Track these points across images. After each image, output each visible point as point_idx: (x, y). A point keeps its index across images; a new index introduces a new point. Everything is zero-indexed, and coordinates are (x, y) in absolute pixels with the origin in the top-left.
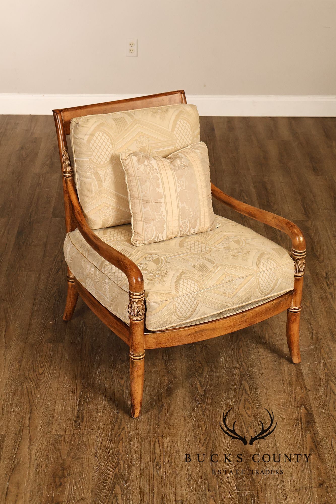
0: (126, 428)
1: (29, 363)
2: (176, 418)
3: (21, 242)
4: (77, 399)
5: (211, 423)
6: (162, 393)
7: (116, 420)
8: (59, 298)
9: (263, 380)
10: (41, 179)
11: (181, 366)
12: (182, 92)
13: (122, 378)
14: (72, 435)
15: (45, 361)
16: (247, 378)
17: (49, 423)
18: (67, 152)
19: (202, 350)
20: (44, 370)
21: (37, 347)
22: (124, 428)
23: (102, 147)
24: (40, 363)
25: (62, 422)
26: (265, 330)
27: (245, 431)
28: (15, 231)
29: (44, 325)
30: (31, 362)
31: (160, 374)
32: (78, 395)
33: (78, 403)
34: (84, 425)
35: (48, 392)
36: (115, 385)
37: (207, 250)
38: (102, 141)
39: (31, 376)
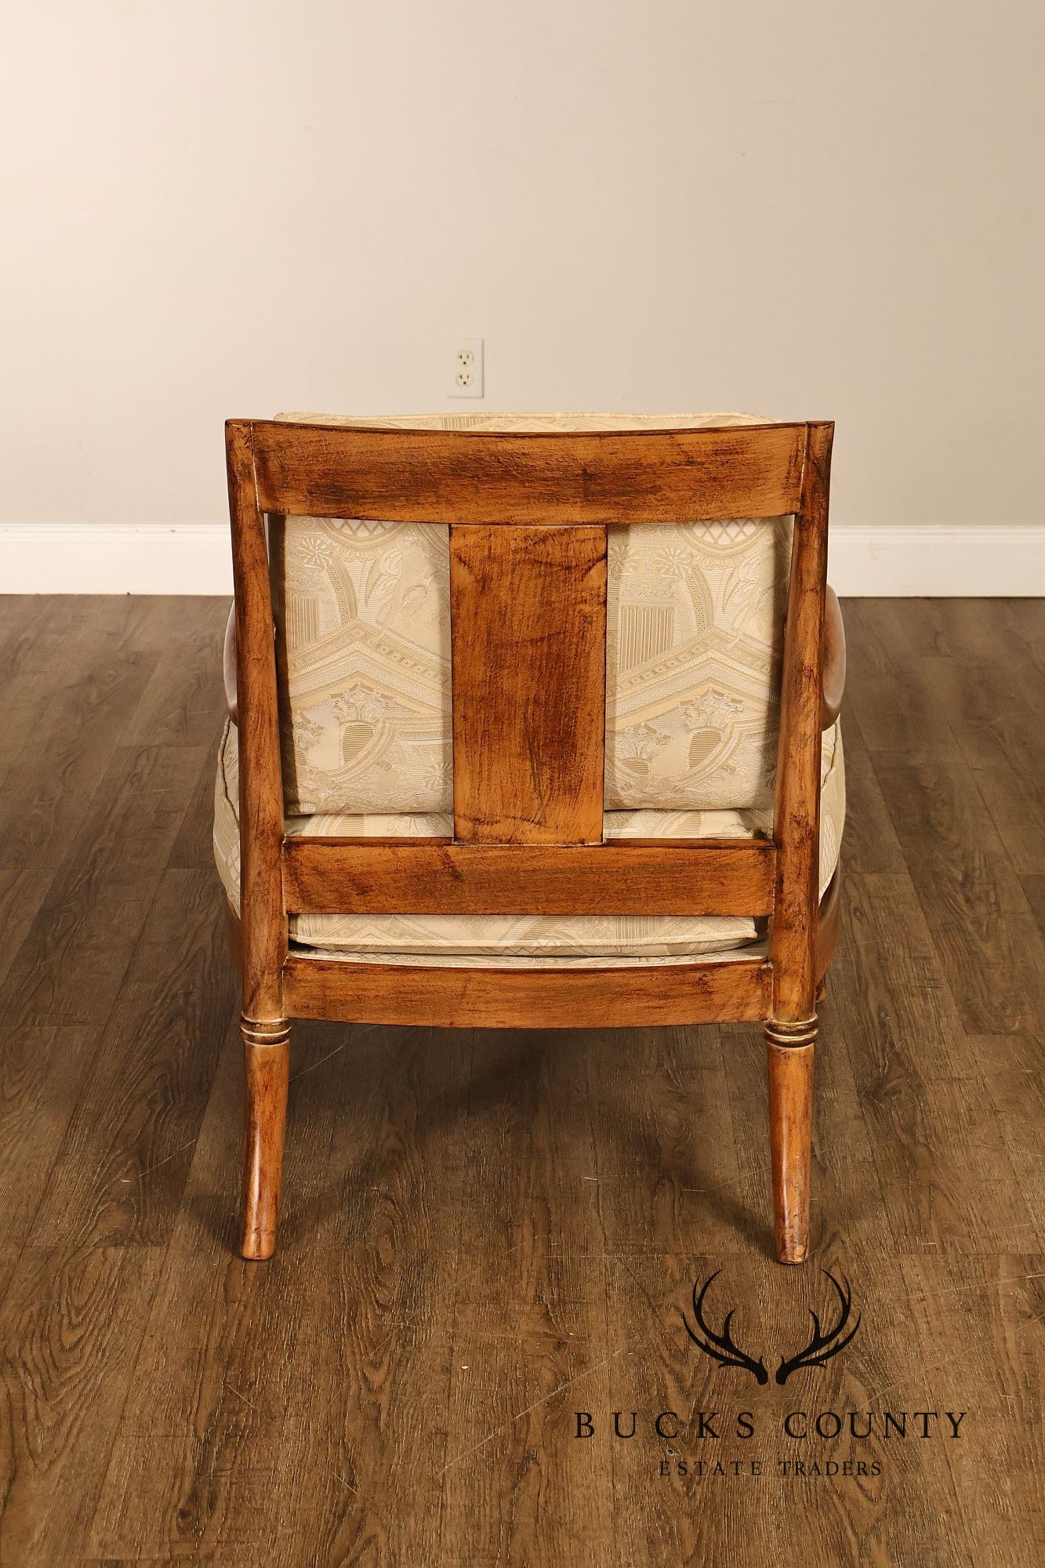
0: (382, 1539)
1: (27, 1313)
2: (582, 1502)
3: (49, 939)
4: (196, 1436)
5: (720, 1521)
6: (528, 1415)
7: (344, 1512)
8: (166, 1105)
9: (923, 1371)
10: (143, 761)
11: (604, 1325)
13: (375, 1365)
14: (167, 1562)
15: (89, 1305)
16: (860, 1365)
17: (78, 1518)
19: (688, 1270)
20: (82, 1337)
21: (64, 1261)
22: (375, 1536)
24: (69, 1312)
25: (130, 1513)
26: (924, 1207)
27: (855, 1552)
28: (35, 908)
29: (99, 1189)
30: (35, 1309)
31: (523, 1350)
32: (202, 1422)
33: (200, 1450)
34: (215, 1526)
35: (88, 1408)
36: (349, 1387)
39: (32, 1354)
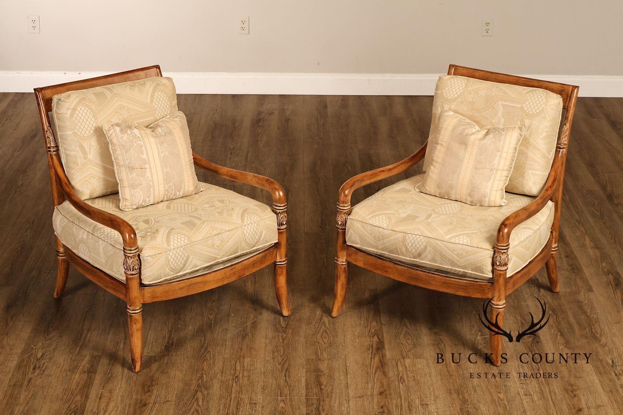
12: (158, 67)
18: (51, 128)
23: (85, 120)
37: (193, 209)
38: (84, 114)
